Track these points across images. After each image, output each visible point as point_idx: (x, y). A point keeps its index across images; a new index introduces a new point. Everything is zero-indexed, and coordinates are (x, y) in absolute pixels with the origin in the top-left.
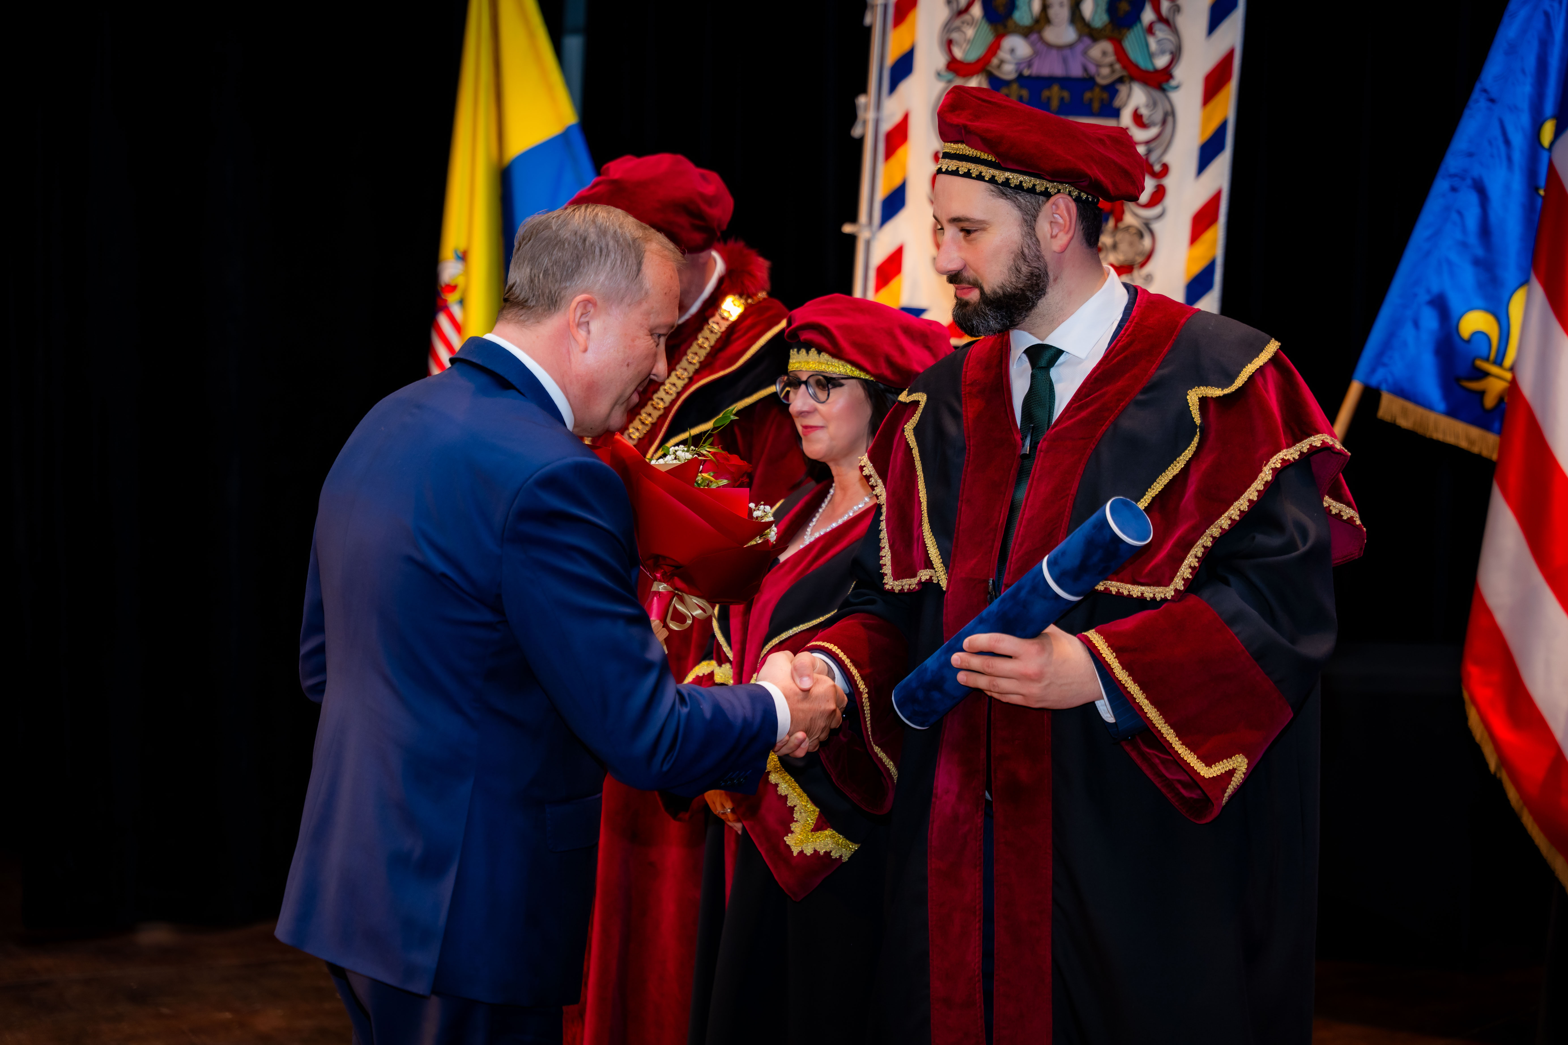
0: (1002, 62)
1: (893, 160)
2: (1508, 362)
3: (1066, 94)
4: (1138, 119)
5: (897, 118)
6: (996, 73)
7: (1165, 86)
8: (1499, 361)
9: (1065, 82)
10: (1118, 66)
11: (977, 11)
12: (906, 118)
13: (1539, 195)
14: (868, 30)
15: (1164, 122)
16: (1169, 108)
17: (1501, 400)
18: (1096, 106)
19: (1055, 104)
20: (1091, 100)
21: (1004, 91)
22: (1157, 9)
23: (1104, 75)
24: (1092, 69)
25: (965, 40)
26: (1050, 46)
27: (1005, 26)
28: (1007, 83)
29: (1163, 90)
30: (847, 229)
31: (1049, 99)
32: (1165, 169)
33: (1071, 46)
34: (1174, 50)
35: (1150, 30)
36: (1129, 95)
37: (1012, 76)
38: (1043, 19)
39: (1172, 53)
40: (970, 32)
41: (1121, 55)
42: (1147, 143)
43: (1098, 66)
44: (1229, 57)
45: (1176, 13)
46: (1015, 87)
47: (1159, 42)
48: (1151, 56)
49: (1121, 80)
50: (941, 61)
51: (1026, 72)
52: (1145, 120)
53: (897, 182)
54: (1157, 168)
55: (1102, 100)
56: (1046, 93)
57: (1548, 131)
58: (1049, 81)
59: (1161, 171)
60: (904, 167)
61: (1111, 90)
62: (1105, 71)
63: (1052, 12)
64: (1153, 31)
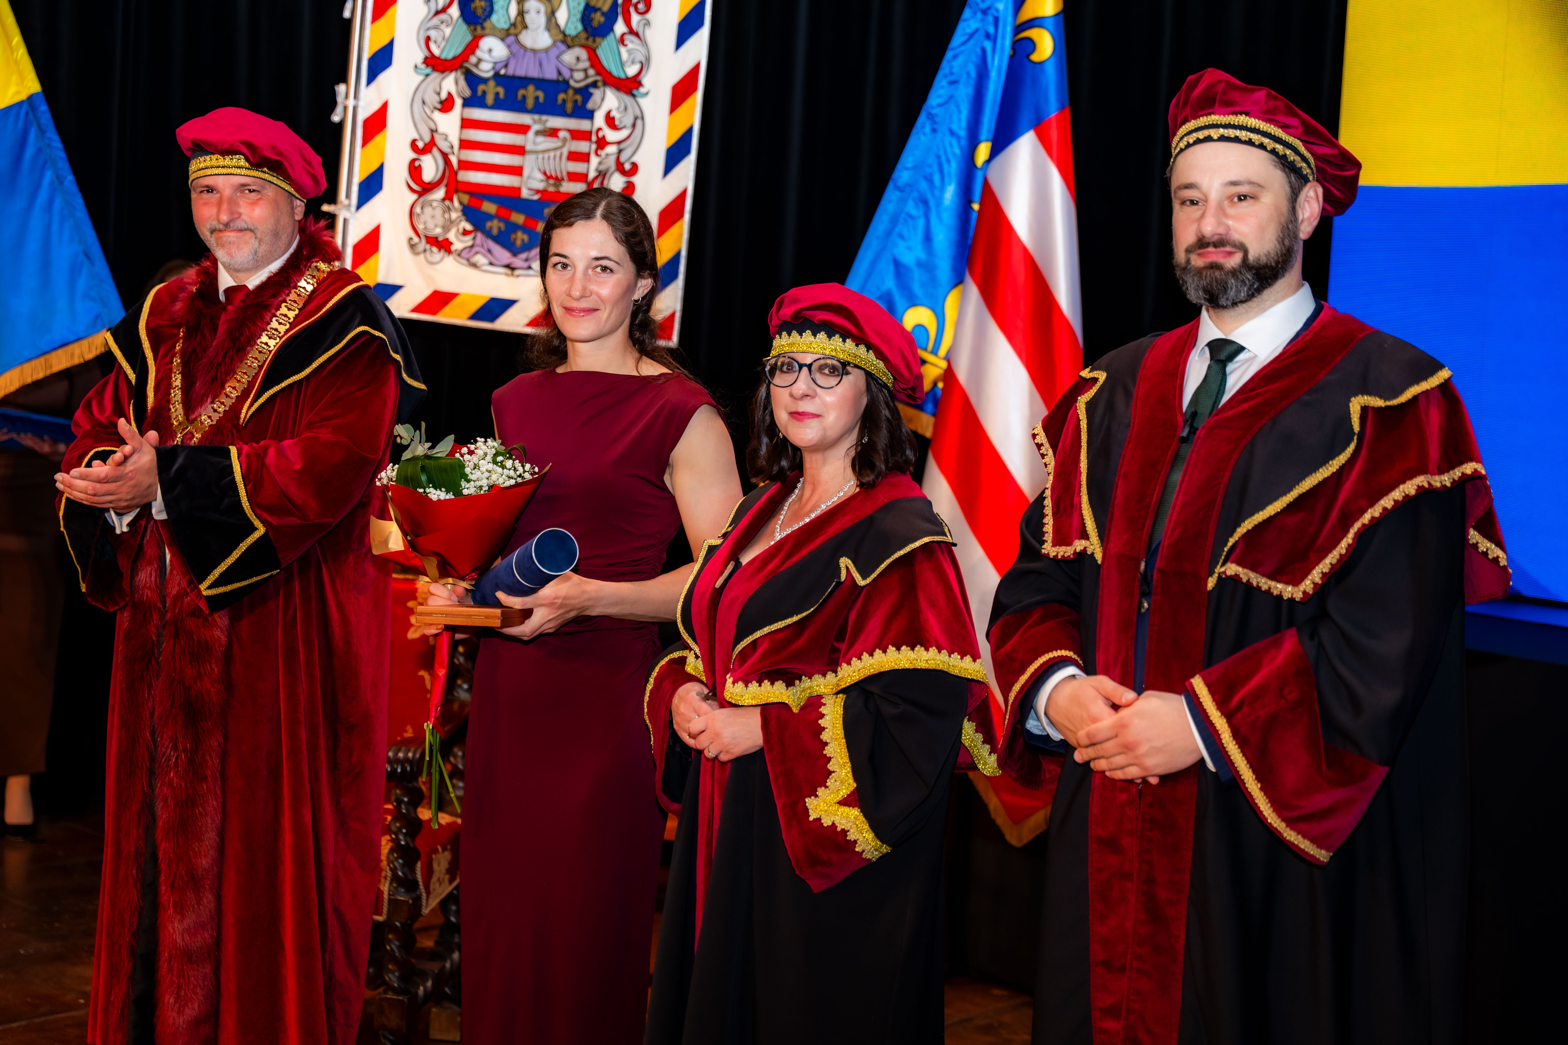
0: (480, 60)
1: (370, 145)
2: (942, 352)
3: (541, 94)
4: (610, 121)
5: (376, 107)
6: (475, 70)
7: (635, 92)
8: (935, 351)
9: (540, 83)
10: (591, 72)
11: (454, 11)
12: (385, 106)
13: (972, 209)
14: (349, 23)
15: (634, 125)
16: (638, 113)
17: (935, 384)
18: (569, 106)
19: (530, 103)
20: (564, 101)
21: (481, 88)
22: (628, 22)
23: (578, 79)
24: (566, 73)
25: (444, 38)
26: (525, 49)
27: (483, 28)
28: (485, 81)
29: (634, 96)
30: (326, 208)
31: (524, 97)
32: (635, 168)
33: (547, 51)
34: (643, 60)
35: (622, 40)
36: (603, 99)
37: (490, 74)
38: (520, 23)
39: (642, 63)
40: (448, 31)
41: (595, 61)
42: (619, 143)
43: (572, 70)
44: (695, 71)
45: (646, 26)
46: (492, 84)
47: (630, 52)
48: (622, 65)
49: (594, 85)
50: (419, 56)
51: (503, 72)
52: (617, 122)
53: (374, 167)
54: (627, 167)
55: (576, 101)
56: (521, 92)
57: (983, 151)
58: (525, 81)
59: (631, 169)
60: (382, 153)
61: (585, 93)
62: (579, 75)
63: (528, 18)
64: (626, 42)
